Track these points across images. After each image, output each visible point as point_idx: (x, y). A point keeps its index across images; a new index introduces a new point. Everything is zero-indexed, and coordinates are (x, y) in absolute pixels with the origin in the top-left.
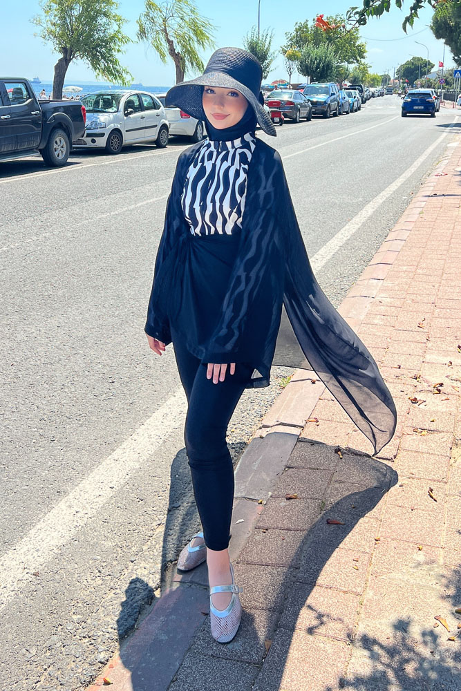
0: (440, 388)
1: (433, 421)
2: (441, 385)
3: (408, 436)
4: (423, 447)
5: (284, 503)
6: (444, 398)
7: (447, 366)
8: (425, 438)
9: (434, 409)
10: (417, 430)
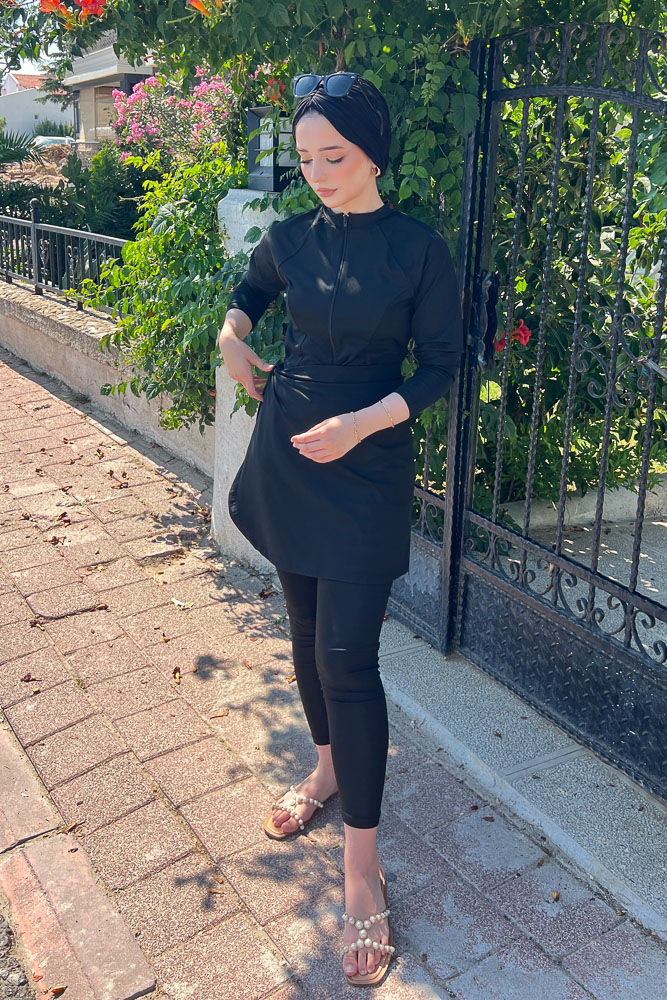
0: (66, 518)
1: (98, 553)
2: (64, 515)
3: (89, 577)
4: (114, 582)
6: (81, 526)
8: (108, 571)
9: (83, 541)
10: (91, 568)
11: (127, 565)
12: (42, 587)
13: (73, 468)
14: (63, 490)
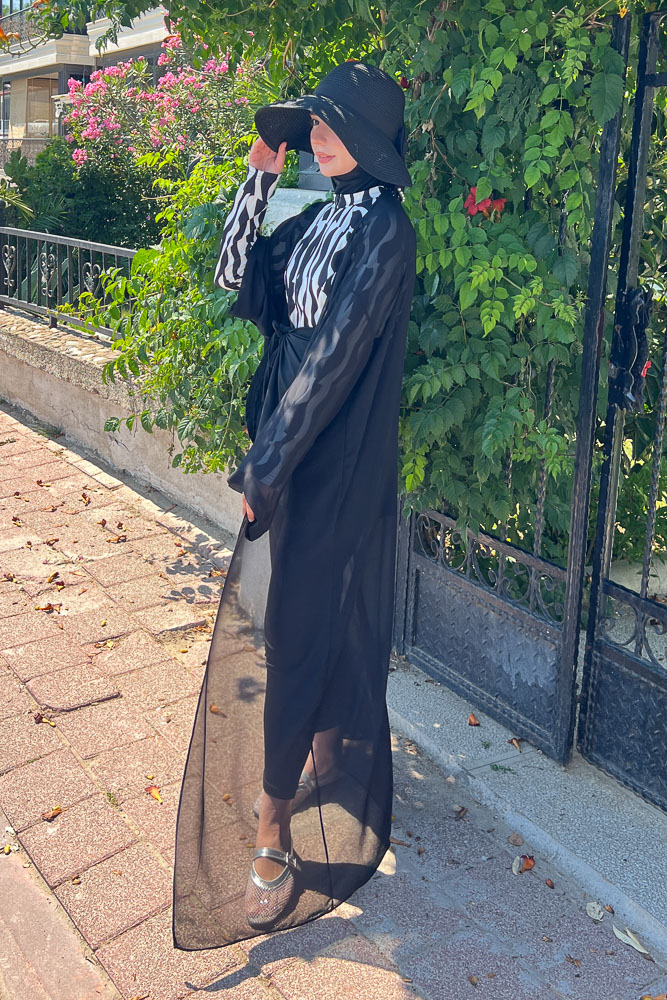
0: (58, 580)
1: (105, 625)
2: (56, 575)
3: (99, 656)
4: (132, 663)
5: (52, 830)
6: (78, 591)
7: (27, 550)
8: (120, 649)
9: (82, 610)
10: (99, 645)
11: (143, 641)
12: (43, 669)
13: (56, 517)
14: (48, 543)
